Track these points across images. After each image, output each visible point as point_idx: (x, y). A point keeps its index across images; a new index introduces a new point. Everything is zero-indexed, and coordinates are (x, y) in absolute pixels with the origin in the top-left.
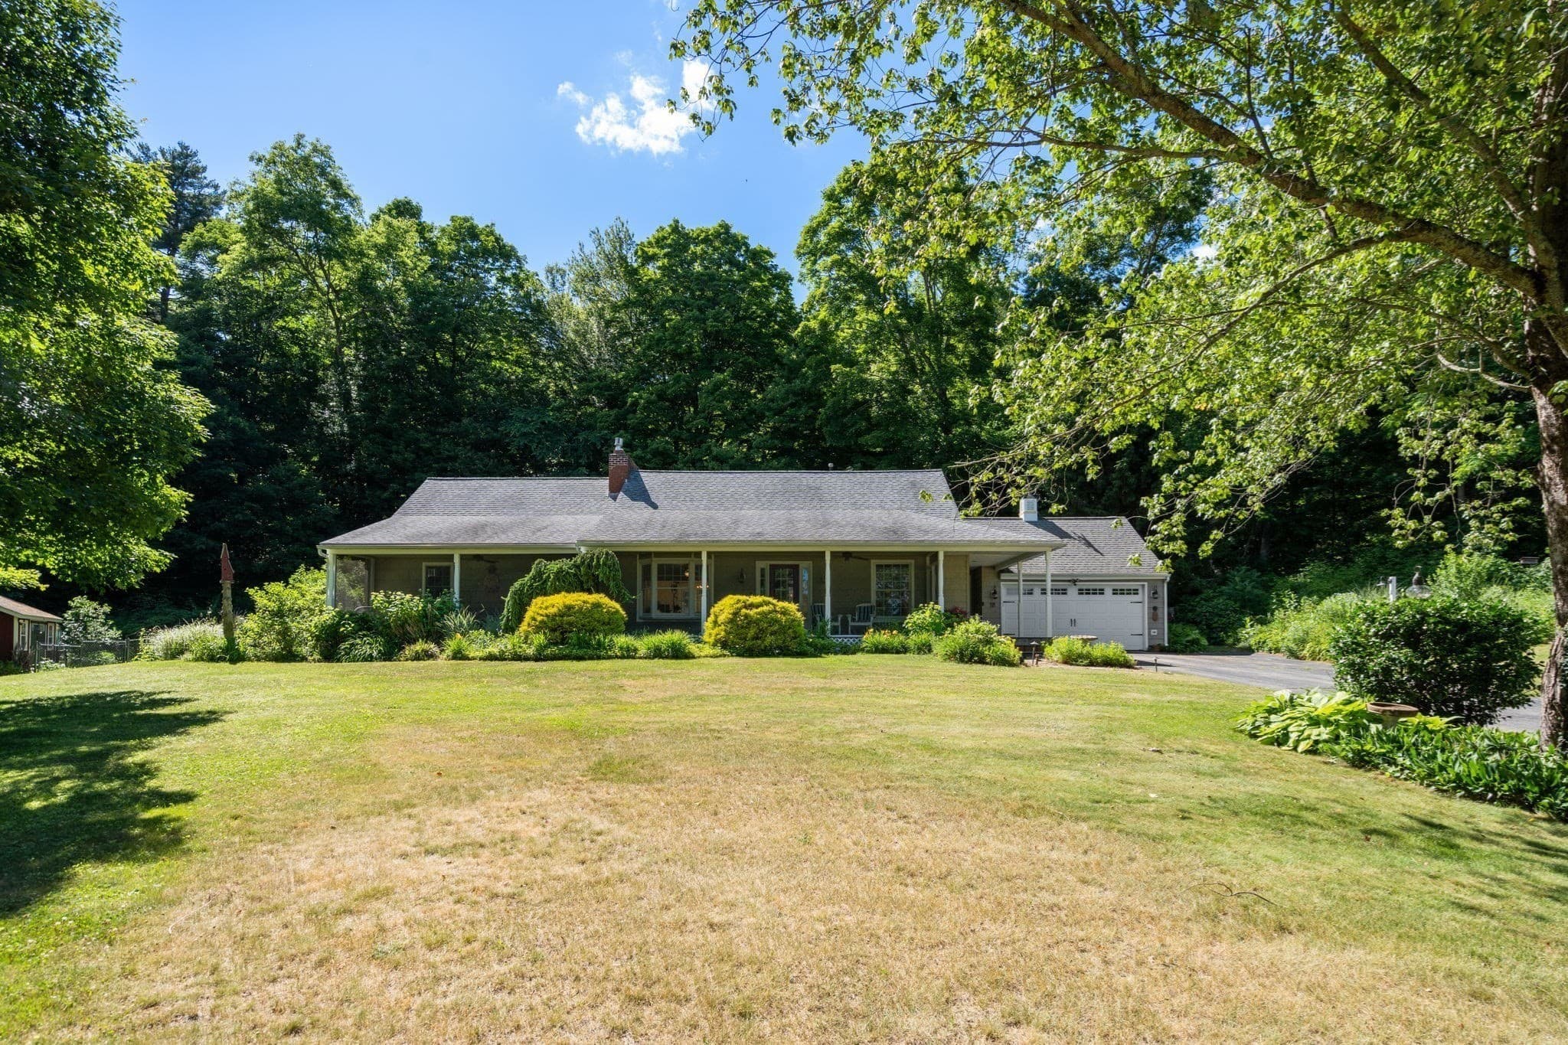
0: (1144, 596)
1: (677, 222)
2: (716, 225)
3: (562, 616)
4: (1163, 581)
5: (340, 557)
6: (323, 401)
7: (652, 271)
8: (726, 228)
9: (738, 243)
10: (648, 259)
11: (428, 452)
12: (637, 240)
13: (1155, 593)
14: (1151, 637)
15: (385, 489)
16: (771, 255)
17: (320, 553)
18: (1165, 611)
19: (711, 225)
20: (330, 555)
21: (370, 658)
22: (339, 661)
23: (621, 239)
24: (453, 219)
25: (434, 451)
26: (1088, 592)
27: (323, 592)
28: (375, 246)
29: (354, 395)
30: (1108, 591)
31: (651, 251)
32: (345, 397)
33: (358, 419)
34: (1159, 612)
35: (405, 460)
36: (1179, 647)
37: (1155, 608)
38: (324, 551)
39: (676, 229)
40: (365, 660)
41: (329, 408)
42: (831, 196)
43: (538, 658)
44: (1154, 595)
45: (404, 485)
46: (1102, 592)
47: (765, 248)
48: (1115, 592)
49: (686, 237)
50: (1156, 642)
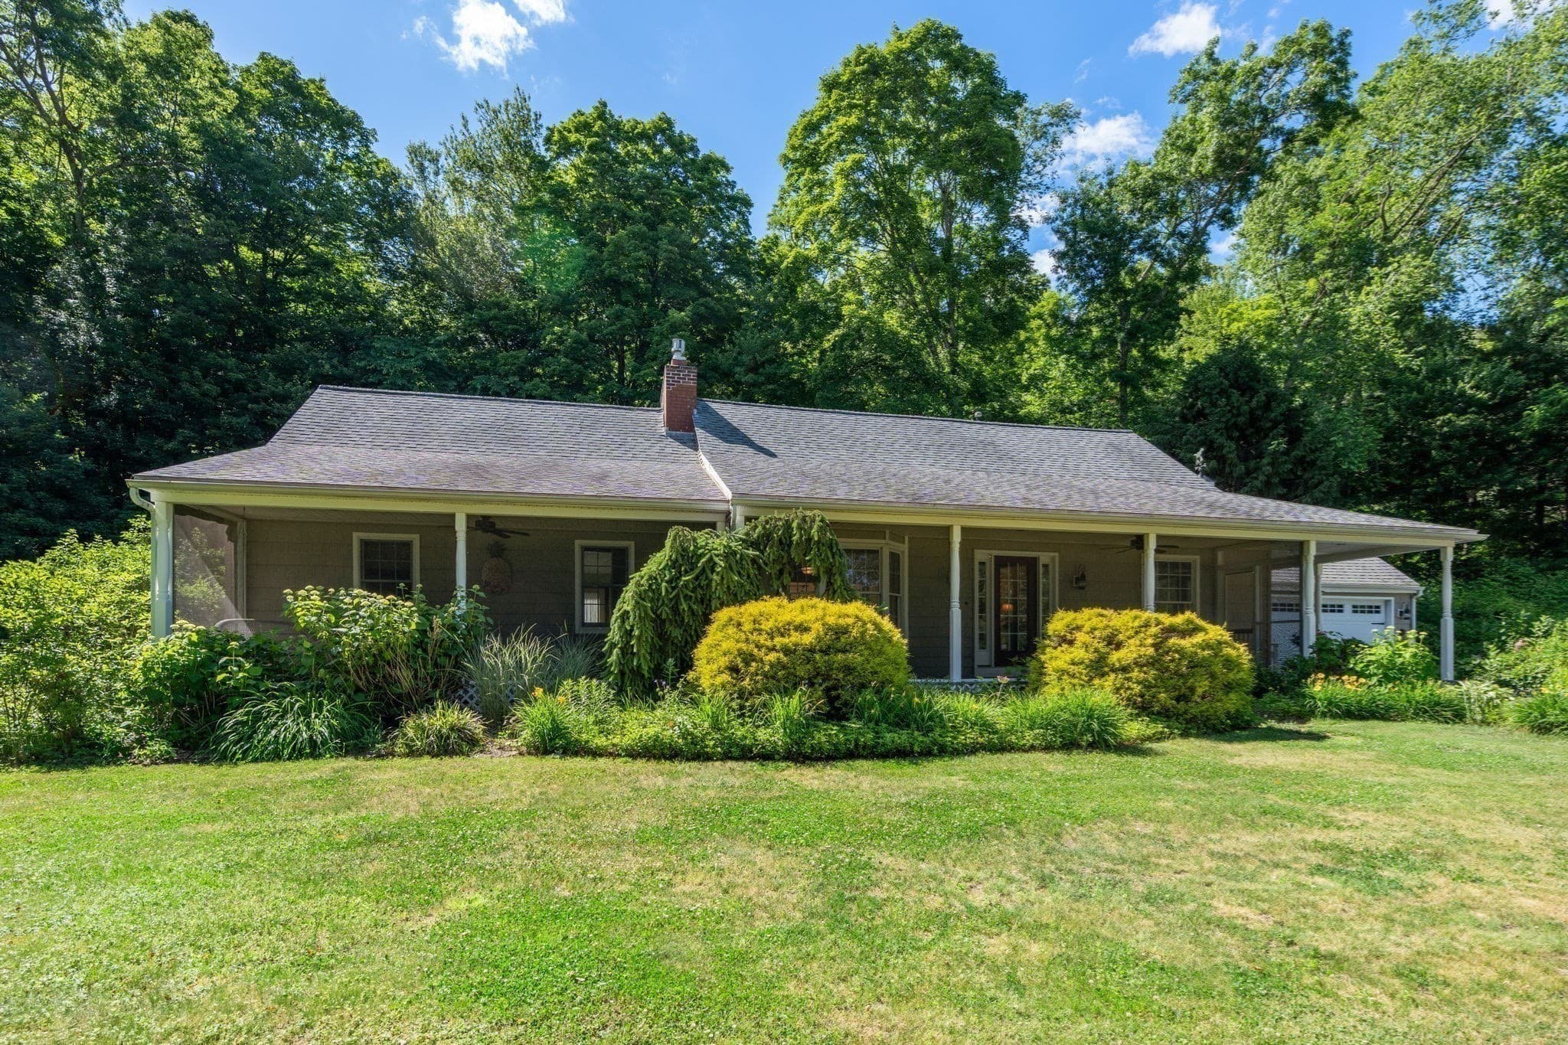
0: (1388, 615)
1: (604, 105)
2: (655, 118)
3: (825, 652)
4: (1413, 596)
5: (180, 510)
6: (56, 299)
7: (566, 170)
8: (668, 123)
9: (681, 146)
10: (566, 149)
11: (239, 386)
12: (546, 122)
15: (170, 436)
16: (728, 170)
17: (136, 499)
19: (647, 119)
20: (159, 501)
21: (313, 750)
22: (224, 758)
23: (525, 120)
24: (263, 57)
25: (250, 386)
27: (143, 585)
28: (145, 59)
29: (111, 286)
30: (1348, 608)
31: (573, 137)
32: (94, 291)
33: (121, 326)
35: (205, 394)
38: (145, 495)
39: (602, 114)
40: (297, 754)
41: (68, 307)
42: (830, 85)
43: (799, 755)
45: (201, 432)
46: (1340, 609)
47: (719, 155)
48: (1356, 609)
49: (617, 126)
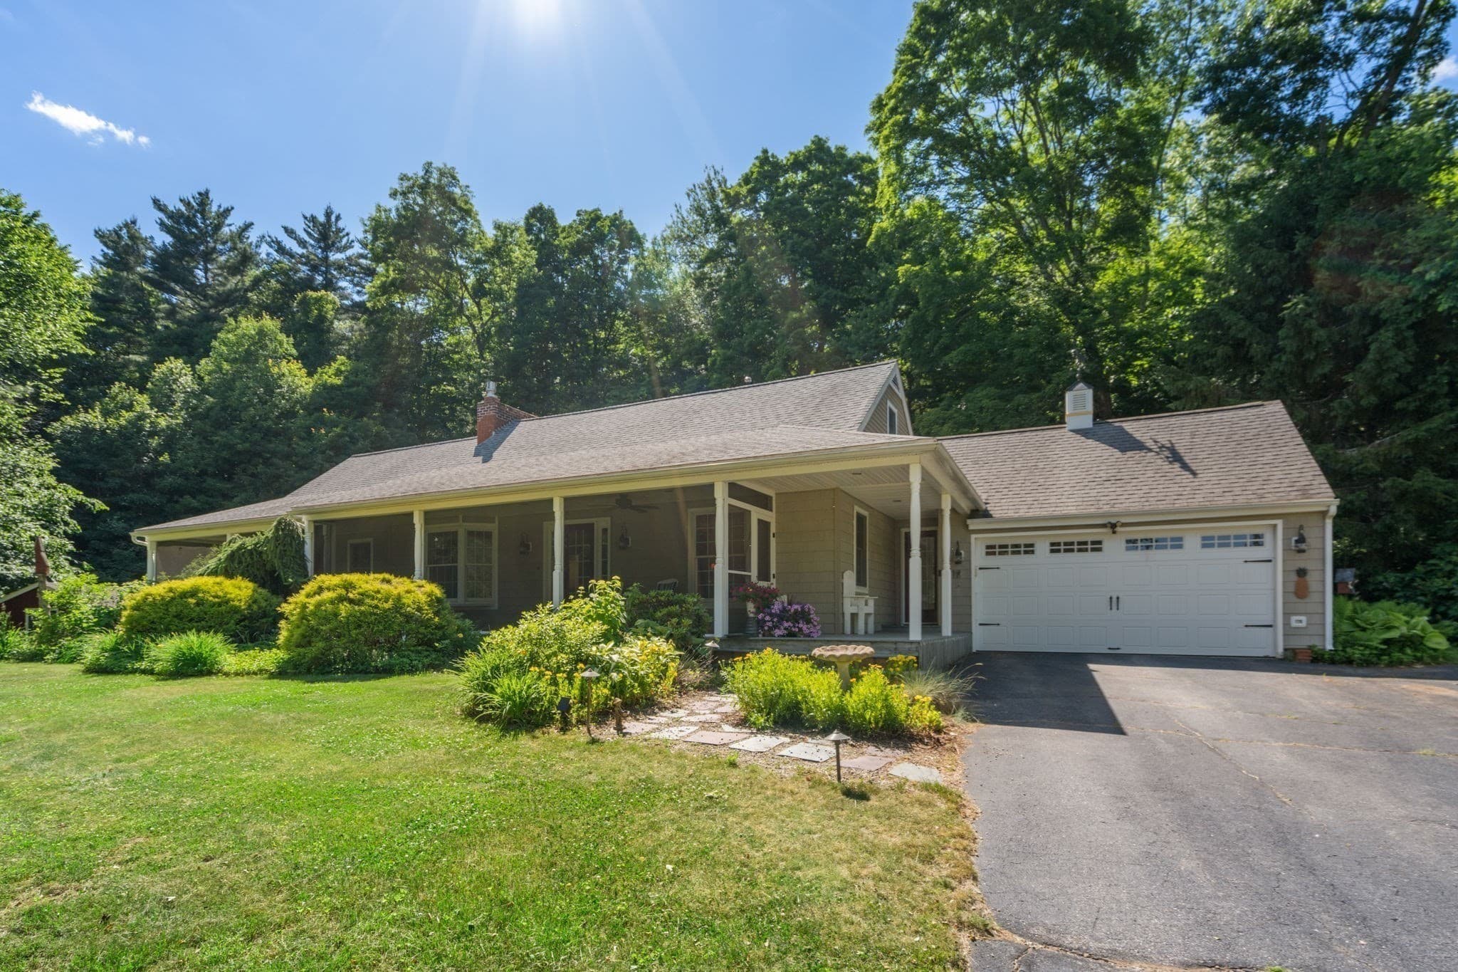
0: (1275, 546)
1: (765, 152)
4: (1324, 514)
8: (820, 145)
13: (1301, 540)
14: (1289, 632)
18: (1325, 577)
26: (1148, 544)
34: (1312, 579)
36: (1357, 653)
37: (1302, 573)
44: (1299, 543)
50: (1302, 643)
